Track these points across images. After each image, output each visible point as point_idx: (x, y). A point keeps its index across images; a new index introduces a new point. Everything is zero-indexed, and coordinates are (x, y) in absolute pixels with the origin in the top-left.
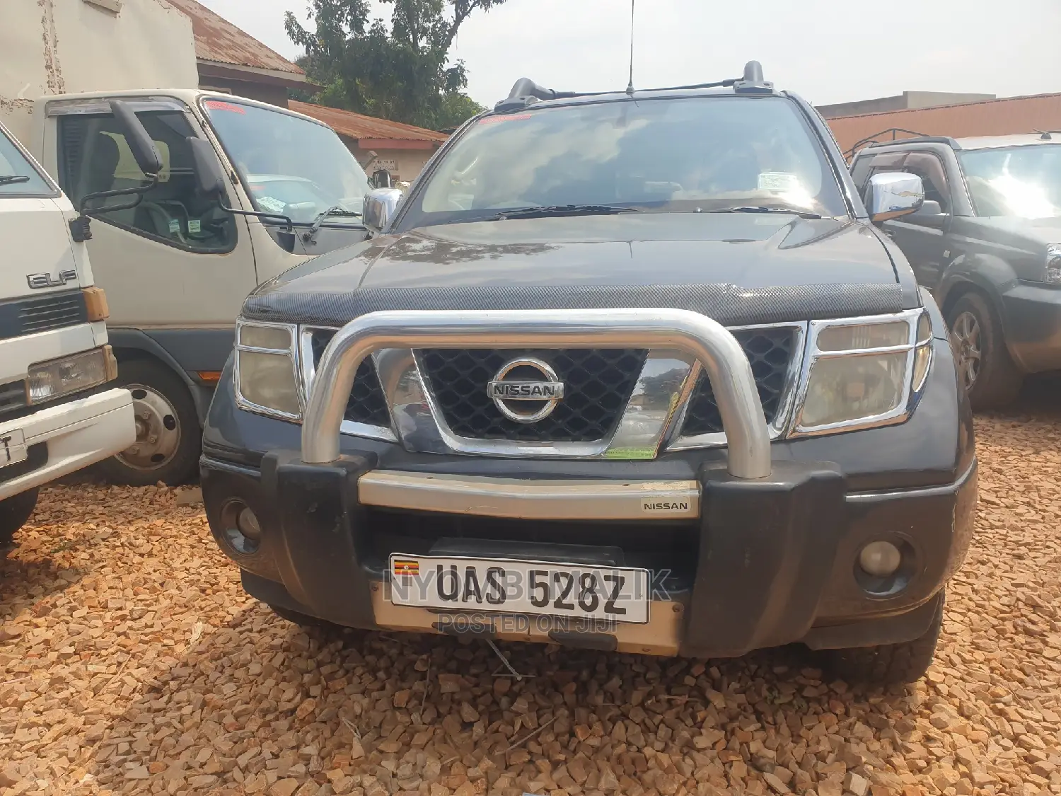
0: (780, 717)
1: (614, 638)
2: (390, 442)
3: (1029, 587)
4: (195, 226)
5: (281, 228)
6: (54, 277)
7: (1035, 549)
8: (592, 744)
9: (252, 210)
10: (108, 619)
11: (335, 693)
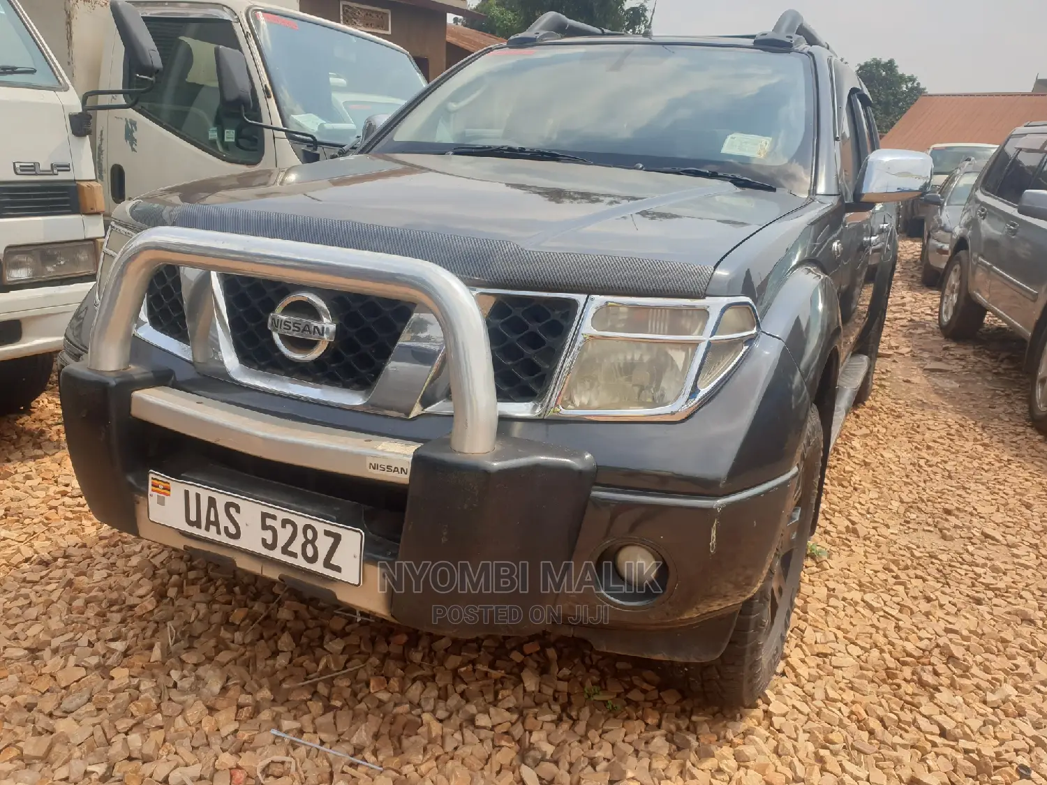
0: (586, 713)
1: (333, 595)
2: (187, 361)
3: (961, 635)
4: (230, 136)
5: (308, 146)
6: (44, 166)
7: (1003, 596)
8: (381, 698)
9: (281, 126)
10: (51, 492)
11: (187, 598)
